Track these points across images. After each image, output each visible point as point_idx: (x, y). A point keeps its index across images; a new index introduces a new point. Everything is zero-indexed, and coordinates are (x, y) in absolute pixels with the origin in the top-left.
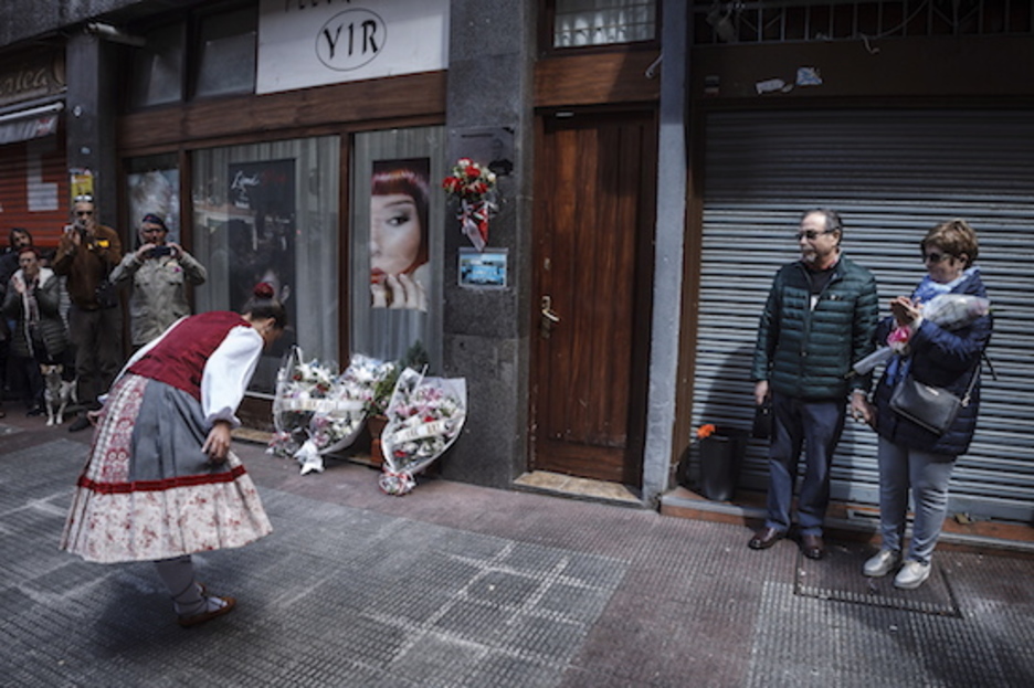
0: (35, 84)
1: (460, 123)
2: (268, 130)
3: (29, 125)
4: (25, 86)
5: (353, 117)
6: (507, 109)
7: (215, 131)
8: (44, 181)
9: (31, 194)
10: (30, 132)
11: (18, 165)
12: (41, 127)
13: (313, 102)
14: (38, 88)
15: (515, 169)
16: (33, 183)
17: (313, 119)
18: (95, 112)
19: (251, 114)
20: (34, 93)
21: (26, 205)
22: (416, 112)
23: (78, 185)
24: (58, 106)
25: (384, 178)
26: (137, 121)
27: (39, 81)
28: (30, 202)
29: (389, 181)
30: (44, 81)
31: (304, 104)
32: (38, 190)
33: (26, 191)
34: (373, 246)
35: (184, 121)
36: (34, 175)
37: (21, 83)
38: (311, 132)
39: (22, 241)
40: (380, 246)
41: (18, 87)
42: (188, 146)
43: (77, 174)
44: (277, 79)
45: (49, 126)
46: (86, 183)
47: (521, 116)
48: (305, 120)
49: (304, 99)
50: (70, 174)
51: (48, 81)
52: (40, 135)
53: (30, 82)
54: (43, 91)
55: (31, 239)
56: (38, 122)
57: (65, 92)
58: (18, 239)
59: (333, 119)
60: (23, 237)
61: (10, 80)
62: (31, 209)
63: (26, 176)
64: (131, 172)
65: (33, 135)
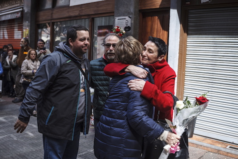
0: (17, 3)
1: (117, 15)
2: (72, 17)
3: (14, 15)
4: (15, 3)
5: (93, 13)
6: (130, 11)
7: (59, 17)
8: (18, 30)
9: (15, 34)
10: (15, 16)
11: (13, 25)
12: (17, 15)
13: (83, 9)
14: (17, 4)
15: (131, 29)
16: (16, 31)
17: (83, 14)
18: (30, 11)
19: (68, 12)
20: (16, 5)
21: (14, 37)
22: (109, 12)
23: (25, 32)
24: (21, 9)
25: (101, 31)
26: (41, 13)
27: (18, 2)
28: (15, 36)
29: (102, 32)
30: (19, 2)
31: (81, 9)
32: (17, 33)
33: (14, 33)
34: (98, 52)
35: (52, 14)
36: (16, 28)
37: (14, 3)
38: (83, 17)
39: (10, 48)
40: (99, 52)
41: (13, 3)
42: (53, 21)
43: (25, 29)
44: (75, 2)
45: (19, 15)
46: (27, 31)
47: (133, 13)
48: (81, 14)
49: (81, 8)
50: (23, 29)
51: (20, 2)
52: (17, 17)
53: (16, 2)
54: (19, 5)
55: (12, 47)
56: (16, 14)
57: (23, 5)
58: (9, 48)
59: (88, 14)
60: (10, 47)
61: (11, 1)
62: (15, 38)
63: (14, 29)
64: (39, 28)
65: (15, 17)
